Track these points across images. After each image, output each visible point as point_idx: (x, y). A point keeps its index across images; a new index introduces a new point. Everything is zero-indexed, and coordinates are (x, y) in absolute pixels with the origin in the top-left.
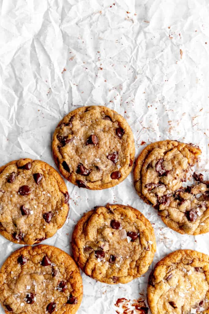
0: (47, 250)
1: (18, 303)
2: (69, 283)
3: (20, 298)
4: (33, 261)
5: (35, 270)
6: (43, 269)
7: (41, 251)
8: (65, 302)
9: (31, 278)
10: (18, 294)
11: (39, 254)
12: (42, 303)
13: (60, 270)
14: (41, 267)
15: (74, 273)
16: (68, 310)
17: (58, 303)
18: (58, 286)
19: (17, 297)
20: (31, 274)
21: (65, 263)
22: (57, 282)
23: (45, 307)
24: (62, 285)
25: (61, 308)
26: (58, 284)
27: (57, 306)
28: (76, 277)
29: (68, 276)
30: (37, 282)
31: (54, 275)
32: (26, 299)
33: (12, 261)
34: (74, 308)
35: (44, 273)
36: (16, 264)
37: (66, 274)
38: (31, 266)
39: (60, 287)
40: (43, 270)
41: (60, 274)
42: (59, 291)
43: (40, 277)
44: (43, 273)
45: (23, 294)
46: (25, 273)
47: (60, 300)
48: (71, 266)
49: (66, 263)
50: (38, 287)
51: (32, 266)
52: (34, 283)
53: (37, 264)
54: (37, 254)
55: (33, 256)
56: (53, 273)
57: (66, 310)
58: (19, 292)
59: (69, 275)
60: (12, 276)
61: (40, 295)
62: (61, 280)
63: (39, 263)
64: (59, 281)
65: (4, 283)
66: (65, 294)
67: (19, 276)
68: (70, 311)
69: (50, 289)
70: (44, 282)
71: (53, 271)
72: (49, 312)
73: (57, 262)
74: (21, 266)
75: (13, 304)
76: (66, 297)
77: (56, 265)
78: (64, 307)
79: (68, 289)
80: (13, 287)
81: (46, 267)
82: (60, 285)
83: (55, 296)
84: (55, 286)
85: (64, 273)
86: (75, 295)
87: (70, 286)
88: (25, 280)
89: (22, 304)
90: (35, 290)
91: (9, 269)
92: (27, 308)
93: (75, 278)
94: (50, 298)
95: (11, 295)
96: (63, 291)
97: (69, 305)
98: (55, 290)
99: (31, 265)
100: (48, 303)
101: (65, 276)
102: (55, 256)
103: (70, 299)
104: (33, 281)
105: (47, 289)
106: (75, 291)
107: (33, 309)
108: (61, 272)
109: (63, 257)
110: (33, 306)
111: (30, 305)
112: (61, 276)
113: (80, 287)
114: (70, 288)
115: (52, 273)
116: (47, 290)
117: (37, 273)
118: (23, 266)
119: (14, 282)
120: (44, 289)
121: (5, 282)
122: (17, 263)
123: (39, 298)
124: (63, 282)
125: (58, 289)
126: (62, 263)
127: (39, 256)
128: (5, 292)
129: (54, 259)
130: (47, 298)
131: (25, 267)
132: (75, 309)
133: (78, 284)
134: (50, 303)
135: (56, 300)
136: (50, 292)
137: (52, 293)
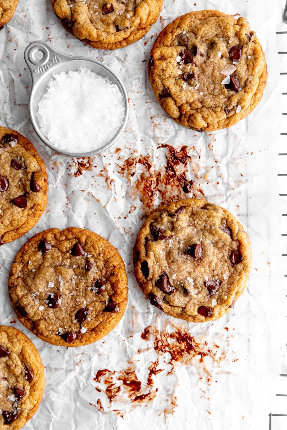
0: (80, 235)
1: (35, 305)
2: (109, 282)
3: (40, 300)
4: (60, 249)
5: (62, 261)
6: (74, 260)
7: (72, 235)
8: (101, 309)
9: (56, 272)
10: (36, 293)
11: (69, 240)
12: (69, 308)
13: (96, 263)
14: (70, 258)
15: (116, 268)
16: (106, 321)
17: (92, 309)
18: (93, 285)
19: (35, 297)
20: (55, 267)
21: (104, 254)
22: (92, 280)
23: (74, 314)
24: (98, 284)
25: (96, 317)
26: (93, 283)
27: (90, 313)
28: (119, 273)
29: (108, 272)
30: (64, 278)
31: (88, 270)
32: (48, 302)
33: (31, 247)
34: (113, 319)
35: (74, 266)
36: (36, 252)
37: (105, 269)
38: (56, 255)
39: (95, 287)
40: (74, 262)
41: (97, 269)
42: (94, 292)
43: (68, 270)
44: (72, 266)
45: (44, 294)
46: (47, 264)
47: (95, 305)
48: (112, 259)
49: (107, 253)
50: (64, 284)
51: (58, 255)
52: (60, 280)
53: (65, 253)
54: (66, 239)
55: (60, 241)
56: (87, 266)
57: (103, 320)
58: (38, 291)
59: (110, 270)
60: (29, 267)
61: (67, 298)
62: (98, 278)
63: (68, 251)
64: (94, 279)
65: (19, 277)
66: (102, 297)
67: (39, 269)
68: (108, 321)
69: (81, 289)
70: (74, 278)
71: (86, 264)
72: (78, 321)
73: (93, 252)
74: (42, 255)
75: (29, 306)
76: (104, 302)
77: (91, 256)
78: (100, 316)
79: (107, 291)
80: (30, 283)
81: (77, 257)
82: (95, 284)
83: (88, 300)
84: (88, 284)
85: (102, 268)
86: (117, 299)
87: (109, 287)
88: (48, 274)
89: (42, 308)
90: (60, 289)
91: (26, 258)
92: (48, 314)
93: (117, 276)
94: (81, 302)
95: (27, 294)
96: (100, 292)
97: (107, 313)
98: (89, 291)
99: (56, 253)
100: (78, 308)
101: (104, 272)
102: (90, 243)
103: (108, 304)
104: (58, 276)
105: (77, 288)
106: (117, 294)
107: (57, 316)
108: (98, 267)
109: (102, 245)
110: (57, 311)
111: (52, 309)
112: (98, 272)
113: (123, 289)
114: (110, 289)
115: (85, 266)
116: (76, 290)
117: (64, 265)
118: (45, 253)
119: (32, 276)
120: (73, 288)
121: (20, 275)
122: (37, 250)
123: (66, 300)
124: (101, 280)
125: (92, 290)
126: (99, 254)
127: (68, 242)
128: (19, 289)
129: (89, 247)
130: (76, 301)
131: (49, 256)
132: (115, 319)
133: (121, 283)
134: (80, 308)
135: (90, 304)
136: (82, 295)
137: (84, 295)
